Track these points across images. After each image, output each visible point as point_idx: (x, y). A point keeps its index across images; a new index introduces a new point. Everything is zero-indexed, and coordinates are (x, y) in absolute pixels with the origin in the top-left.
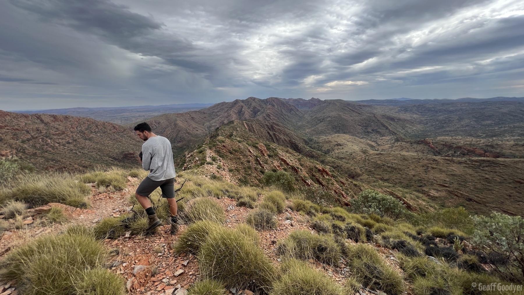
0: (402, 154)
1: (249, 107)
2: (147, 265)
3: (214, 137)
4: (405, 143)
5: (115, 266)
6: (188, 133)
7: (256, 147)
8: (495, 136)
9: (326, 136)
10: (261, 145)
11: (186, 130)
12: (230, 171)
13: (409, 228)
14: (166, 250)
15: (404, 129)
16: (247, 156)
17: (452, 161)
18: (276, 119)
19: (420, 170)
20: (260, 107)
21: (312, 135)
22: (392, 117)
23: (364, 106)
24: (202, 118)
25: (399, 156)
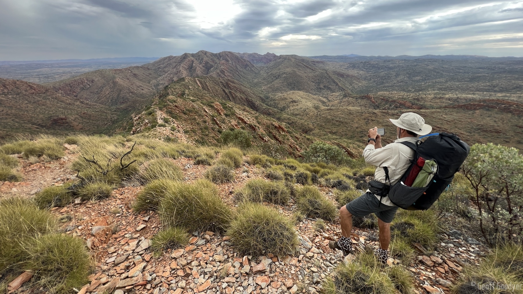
0: (348, 109)
1: (200, 62)
2: (105, 225)
3: (163, 96)
4: (351, 99)
5: (69, 231)
6: (132, 93)
7: (212, 107)
8: (421, 91)
9: (282, 93)
10: (217, 104)
11: (129, 89)
12: (186, 132)
13: (347, 171)
14: (124, 210)
15: (351, 85)
16: (203, 116)
17: (387, 113)
18: (231, 75)
19: (362, 122)
20: (213, 62)
21: (269, 92)
22: (342, 73)
23: (318, 62)
24: (146, 75)
25: (346, 110)
